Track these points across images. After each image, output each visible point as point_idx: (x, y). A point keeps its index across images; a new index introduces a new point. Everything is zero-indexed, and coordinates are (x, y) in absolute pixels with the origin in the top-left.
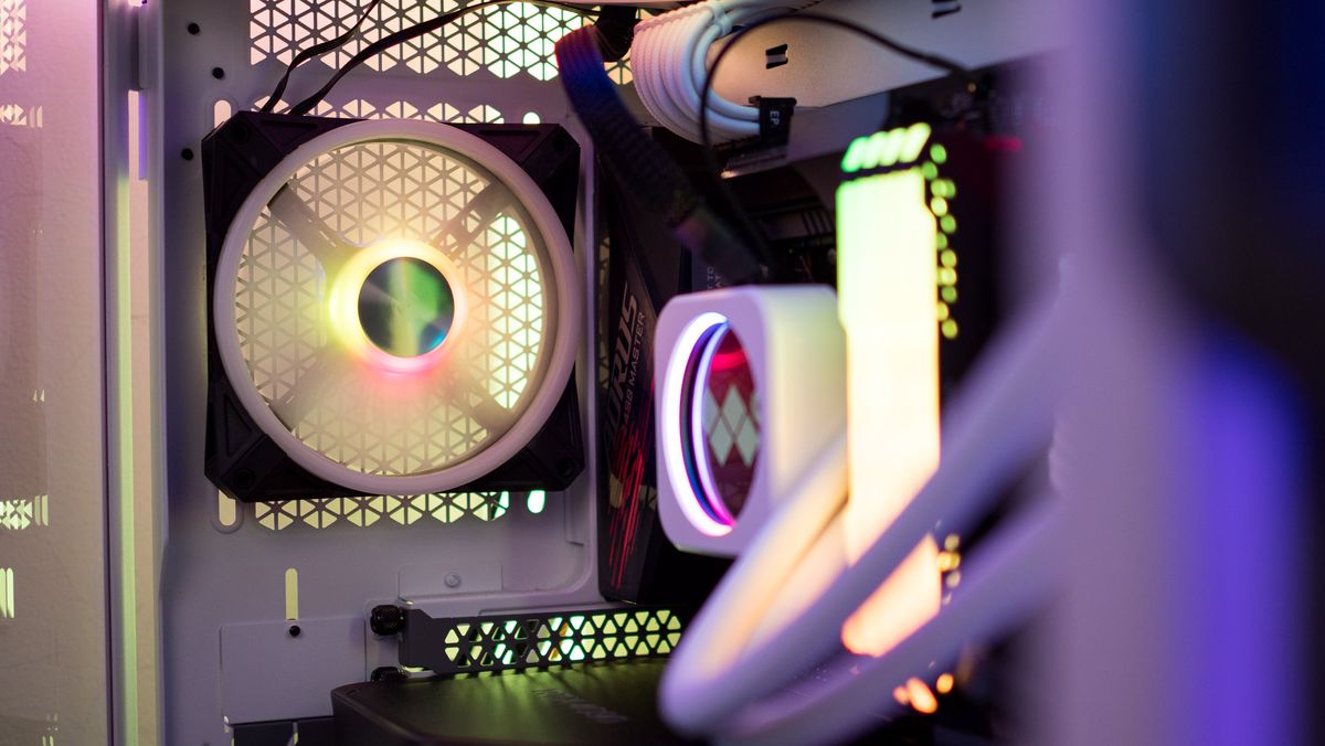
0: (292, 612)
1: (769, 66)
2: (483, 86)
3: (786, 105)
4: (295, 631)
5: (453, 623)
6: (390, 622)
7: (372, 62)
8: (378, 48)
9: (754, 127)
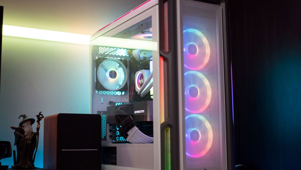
0: (102, 102)
1: (144, 55)
2: (118, 56)
3: (146, 57)
4: (102, 103)
5: (116, 103)
6: (110, 103)
7: (109, 54)
8: (110, 53)
9: (143, 59)
